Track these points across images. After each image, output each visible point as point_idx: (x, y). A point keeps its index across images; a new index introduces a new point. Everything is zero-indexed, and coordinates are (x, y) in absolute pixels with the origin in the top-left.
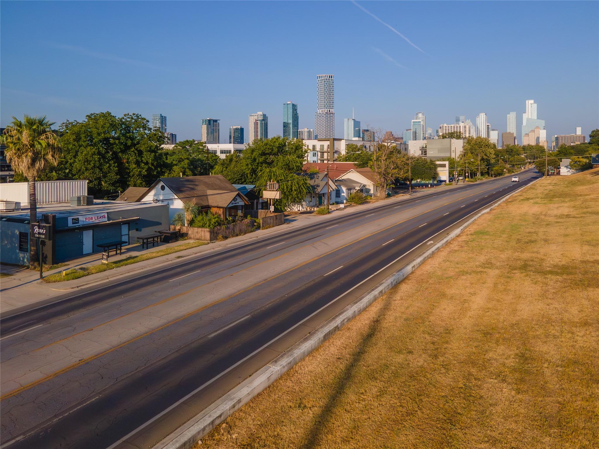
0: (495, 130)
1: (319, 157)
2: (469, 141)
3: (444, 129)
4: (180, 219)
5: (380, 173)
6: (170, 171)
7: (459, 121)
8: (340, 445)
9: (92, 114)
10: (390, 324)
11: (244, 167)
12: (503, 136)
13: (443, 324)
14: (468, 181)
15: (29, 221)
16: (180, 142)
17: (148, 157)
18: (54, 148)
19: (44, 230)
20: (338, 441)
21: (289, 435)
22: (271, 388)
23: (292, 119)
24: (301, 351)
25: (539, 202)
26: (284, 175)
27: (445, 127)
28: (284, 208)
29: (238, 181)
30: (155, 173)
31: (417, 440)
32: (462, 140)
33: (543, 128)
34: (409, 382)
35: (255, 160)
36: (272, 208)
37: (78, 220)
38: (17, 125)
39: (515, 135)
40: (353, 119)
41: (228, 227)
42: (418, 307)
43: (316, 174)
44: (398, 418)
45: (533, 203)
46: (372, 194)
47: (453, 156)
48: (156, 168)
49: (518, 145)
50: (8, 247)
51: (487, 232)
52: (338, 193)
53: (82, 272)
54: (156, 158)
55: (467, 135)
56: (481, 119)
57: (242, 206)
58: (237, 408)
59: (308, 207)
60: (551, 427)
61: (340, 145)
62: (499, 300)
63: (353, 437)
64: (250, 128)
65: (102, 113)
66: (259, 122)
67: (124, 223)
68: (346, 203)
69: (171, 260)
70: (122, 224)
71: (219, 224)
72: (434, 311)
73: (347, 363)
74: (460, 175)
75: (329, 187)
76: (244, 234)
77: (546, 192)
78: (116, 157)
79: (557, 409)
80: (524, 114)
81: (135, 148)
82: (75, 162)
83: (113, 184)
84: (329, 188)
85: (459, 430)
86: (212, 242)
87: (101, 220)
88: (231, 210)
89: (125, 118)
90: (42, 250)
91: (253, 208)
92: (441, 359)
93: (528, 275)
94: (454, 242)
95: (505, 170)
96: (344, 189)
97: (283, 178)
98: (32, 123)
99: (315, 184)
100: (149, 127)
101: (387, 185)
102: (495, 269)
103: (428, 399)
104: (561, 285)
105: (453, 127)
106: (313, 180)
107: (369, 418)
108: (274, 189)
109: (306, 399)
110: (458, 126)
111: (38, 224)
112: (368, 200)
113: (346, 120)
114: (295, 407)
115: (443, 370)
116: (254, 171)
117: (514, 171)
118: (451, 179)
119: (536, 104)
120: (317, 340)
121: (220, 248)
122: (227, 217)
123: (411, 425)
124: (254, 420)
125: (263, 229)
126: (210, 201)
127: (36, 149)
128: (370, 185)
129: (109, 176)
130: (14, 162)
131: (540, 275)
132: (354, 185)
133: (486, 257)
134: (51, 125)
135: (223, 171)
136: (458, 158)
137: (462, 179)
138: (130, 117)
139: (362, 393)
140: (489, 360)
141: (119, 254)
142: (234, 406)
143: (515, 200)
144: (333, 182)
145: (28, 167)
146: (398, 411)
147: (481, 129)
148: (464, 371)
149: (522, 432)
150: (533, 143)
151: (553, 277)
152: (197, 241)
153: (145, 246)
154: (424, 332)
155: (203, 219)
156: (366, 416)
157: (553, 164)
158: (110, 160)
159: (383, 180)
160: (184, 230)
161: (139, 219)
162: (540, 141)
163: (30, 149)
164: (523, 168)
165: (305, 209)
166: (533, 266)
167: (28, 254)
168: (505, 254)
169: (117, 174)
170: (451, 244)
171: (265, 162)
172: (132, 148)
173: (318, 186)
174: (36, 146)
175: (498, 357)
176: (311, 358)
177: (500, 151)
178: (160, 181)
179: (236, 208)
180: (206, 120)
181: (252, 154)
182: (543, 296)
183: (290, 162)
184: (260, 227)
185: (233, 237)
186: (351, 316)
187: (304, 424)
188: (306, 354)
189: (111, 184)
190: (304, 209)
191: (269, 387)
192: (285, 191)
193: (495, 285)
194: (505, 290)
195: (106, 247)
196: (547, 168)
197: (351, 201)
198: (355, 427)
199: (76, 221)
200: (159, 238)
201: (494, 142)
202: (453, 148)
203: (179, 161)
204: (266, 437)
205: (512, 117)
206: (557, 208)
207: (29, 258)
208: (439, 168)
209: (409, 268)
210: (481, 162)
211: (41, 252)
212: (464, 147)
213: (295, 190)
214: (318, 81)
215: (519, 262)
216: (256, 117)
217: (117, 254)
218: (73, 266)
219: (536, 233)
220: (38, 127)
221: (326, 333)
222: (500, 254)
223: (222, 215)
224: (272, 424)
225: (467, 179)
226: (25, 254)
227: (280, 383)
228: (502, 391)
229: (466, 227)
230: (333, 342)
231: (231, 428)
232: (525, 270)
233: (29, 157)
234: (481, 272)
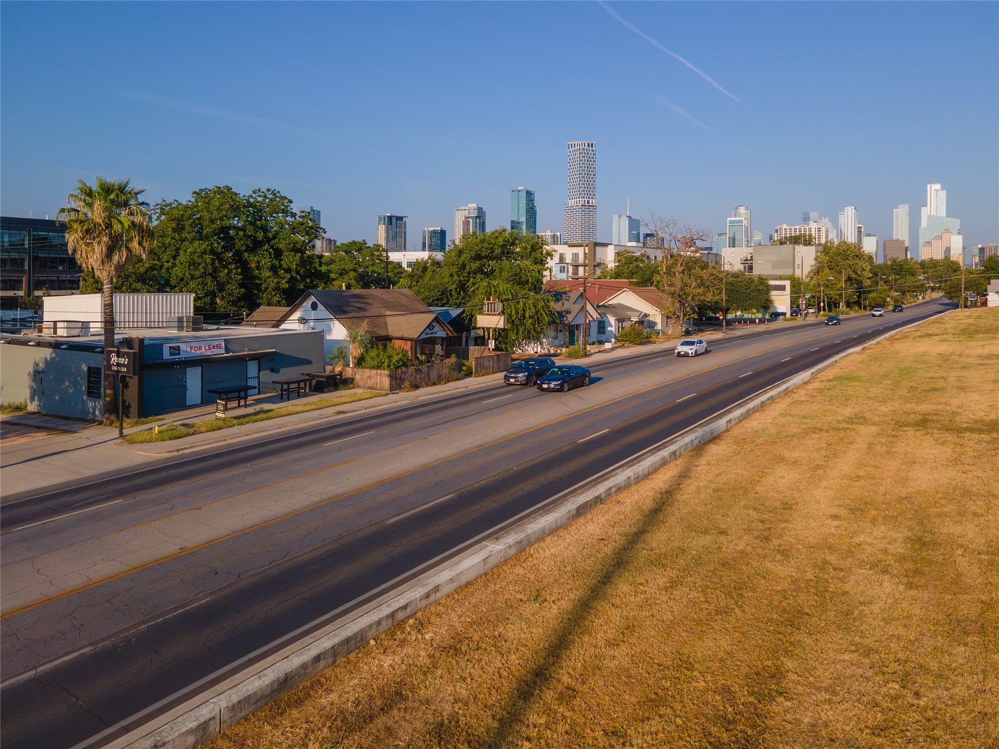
0: (872, 236)
1: (570, 274)
2: (826, 249)
3: (783, 233)
4: (342, 355)
5: (672, 294)
6: (326, 283)
7: (809, 220)
8: (604, 650)
9: (202, 190)
10: (688, 496)
11: (447, 279)
12: (885, 244)
13: (780, 496)
14: (823, 316)
15: (103, 349)
16: (342, 244)
17: (290, 260)
18: (143, 231)
19: (125, 359)
20: (600, 644)
21: (518, 635)
22: (489, 575)
23: (525, 215)
24: (540, 527)
25: (948, 339)
26: (512, 291)
27: (785, 229)
28: (512, 348)
29: (436, 302)
30: (302, 287)
31: (734, 647)
32: (814, 247)
33: (957, 232)
34: (721, 571)
35: (464, 266)
36: (492, 344)
37: (179, 350)
38: (85, 193)
39: (907, 244)
40: (627, 217)
41: (419, 369)
42: (736, 473)
43: (565, 293)
44: (702, 617)
45: (939, 341)
46: (660, 330)
47: (798, 273)
48: (303, 278)
49: (912, 259)
50: (71, 391)
51: (857, 376)
52: (602, 326)
53: (184, 430)
54: (303, 262)
55: (823, 241)
56: (848, 217)
57: (442, 338)
58: (432, 598)
59: (551, 347)
60: (967, 633)
61: (605, 254)
62: (877, 466)
63: (625, 640)
64: (457, 231)
65: (217, 187)
66: (471, 220)
67: (253, 358)
68: (615, 343)
69: (327, 417)
70: (249, 360)
71: (405, 365)
72: (763, 480)
73: (616, 545)
74: (809, 305)
75: (586, 314)
76: (445, 383)
77: (962, 326)
78: (239, 258)
79: (979, 611)
80: (923, 209)
81: (269, 245)
82: (174, 265)
83: (234, 303)
84: (586, 317)
85: (805, 635)
86: (393, 393)
87: (216, 351)
88: (425, 343)
89: (254, 195)
90: (123, 395)
91: (460, 344)
92: (776, 542)
93: (928, 434)
94: (799, 391)
95: (888, 299)
96: (612, 320)
97: (510, 297)
98: (109, 189)
99: (563, 310)
100: (293, 211)
101: (684, 315)
102: (871, 426)
103: (752, 594)
104: (988, 446)
105: (798, 230)
106: (560, 303)
107: (653, 616)
108: (494, 312)
109: (546, 591)
110: (807, 228)
111: (116, 349)
112: (652, 340)
113: (615, 217)
114: (529, 600)
115: (779, 557)
116: (462, 287)
117: (905, 302)
118: (795, 312)
119: (945, 191)
120: (565, 512)
121: (407, 402)
122: (418, 355)
123: (724, 626)
124: (460, 617)
125: (476, 377)
126: (390, 329)
127: (115, 232)
128: (656, 316)
129: (228, 289)
130: (80, 252)
131: (950, 433)
132: (629, 313)
133: (855, 410)
134: (137, 194)
135: (411, 286)
136: (807, 277)
137: (813, 313)
138: (262, 194)
139: (641, 584)
140: (859, 545)
141: (243, 406)
142: (428, 596)
143: (907, 337)
144: (594, 308)
145: (102, 260)
146: (701, 609)
147: (848, 233)
148: (816, 559)
149: (917, 639)
150: (939, 256)
151: (973, 435)
152: (368, 390)
153: (285, 396)
154: (746, 507)
155: (378, 355)
156: (647, 613)
157: (974, 288)
158: (230, 263)
159: (677, 305)
160: (349, 372)
161: (276, 352)
162: (951, 254)
163: (104, 231)
164: (920, 298)
165: (546, 350)
166: (938, 421)
167: (101, 402)
168: (889, 406)
169: (241, 285)
170: (795, 393)
171: (480, 270)
172: (265, 245)
173: (568, 312)
174: (115, 226)
175: (875, 541)
176: (556, 538)
177: (880, 267)
178: (310, 294)
179: (431, 341)
180: (384, 218)
181: (459, 257)
182: (956, 461)
183: (521, 270)
184: (472, 373)
185: (427, 386)
186: (623, 485)
187: (543, 622)
188: (547, 531)
189: (231, 301)
190: (544, 350)
191: (485, 574)
192: (513, 318)
193: (871, 445)
194: (888, 452)
195: (223, 393)
196: (964, 295)
197: (622, 340)
198: (629, 627)
199: (176, 350)
200: (308, 383)
201: (870, 252)
202: (798, 261)
203: (341, 274)
204: (480, 638)
205: (901, 214)
206: (983, 346)
207: (103, 408)
208: (773, 292)
209: (722, 423)
210: (846, 284)
211: (121, 397)
212: (816, 259)
213: (531, 317)
214: (570, 152)
215: (912, 416)
216: (466, 212)
217: (239, 406)
218: (170, 421)
219: (944, 379)
220: (117, 196)
221: (581, 504)
222: (881, 406)
223: (410, 353)
224: (490, 621)
225: (822, 312)
226: (97, 403)
227: (503, 570)
228: (881, 585)
229: (820, 371)
230: (592, 519)
231: (422, 626)
232: (924, 427)
233: (103, 244)
234: (847, 429)
